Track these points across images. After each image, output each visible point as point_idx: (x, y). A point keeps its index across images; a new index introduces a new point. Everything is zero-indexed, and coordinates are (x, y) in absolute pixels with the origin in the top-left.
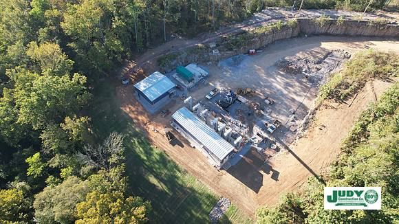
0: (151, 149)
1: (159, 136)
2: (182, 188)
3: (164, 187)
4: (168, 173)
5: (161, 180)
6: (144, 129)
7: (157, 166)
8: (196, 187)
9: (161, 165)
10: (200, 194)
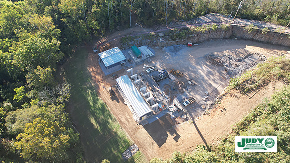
0: (98, 100)
1: (106, 92)
2: (110, 131)
3: (99, 128)
4: (104, 119)
5: (98, 122)
6: (97, 85)
7: (98, 112)
8: (119, 133)
9: (101, 112)
10: (120, 138)
